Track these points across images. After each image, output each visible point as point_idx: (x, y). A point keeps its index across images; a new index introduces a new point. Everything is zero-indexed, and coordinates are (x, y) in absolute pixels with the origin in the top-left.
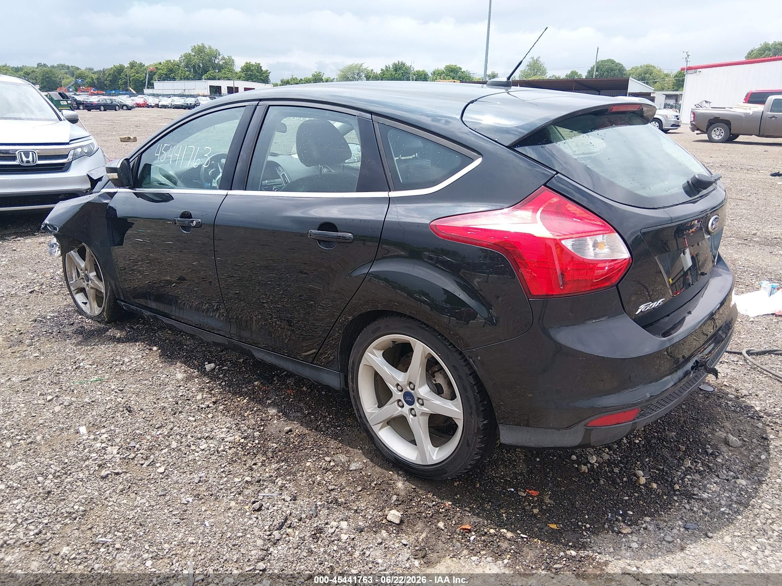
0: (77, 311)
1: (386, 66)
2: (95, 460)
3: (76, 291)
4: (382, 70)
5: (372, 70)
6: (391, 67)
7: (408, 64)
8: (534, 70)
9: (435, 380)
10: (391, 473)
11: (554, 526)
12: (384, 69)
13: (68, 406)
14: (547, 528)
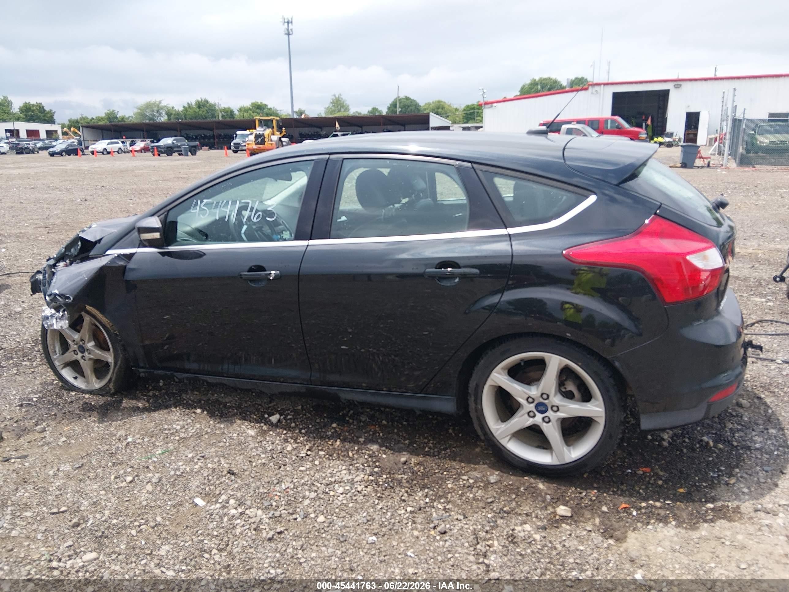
0: (62, 388)
1: (188, 103)
2: (243, 526)
3: (62, 366)
4: (184, 107)
5: (173, 108)
6: (193, 104)
7: (212, 101)
8: (338, 107)
9: (565, 388)
10: (526, 478)
11: (682, 490)
12: (186, 105)
13: (158, 482)
14: (678, 494)
